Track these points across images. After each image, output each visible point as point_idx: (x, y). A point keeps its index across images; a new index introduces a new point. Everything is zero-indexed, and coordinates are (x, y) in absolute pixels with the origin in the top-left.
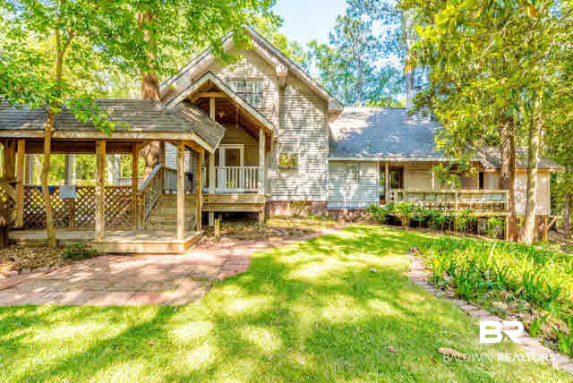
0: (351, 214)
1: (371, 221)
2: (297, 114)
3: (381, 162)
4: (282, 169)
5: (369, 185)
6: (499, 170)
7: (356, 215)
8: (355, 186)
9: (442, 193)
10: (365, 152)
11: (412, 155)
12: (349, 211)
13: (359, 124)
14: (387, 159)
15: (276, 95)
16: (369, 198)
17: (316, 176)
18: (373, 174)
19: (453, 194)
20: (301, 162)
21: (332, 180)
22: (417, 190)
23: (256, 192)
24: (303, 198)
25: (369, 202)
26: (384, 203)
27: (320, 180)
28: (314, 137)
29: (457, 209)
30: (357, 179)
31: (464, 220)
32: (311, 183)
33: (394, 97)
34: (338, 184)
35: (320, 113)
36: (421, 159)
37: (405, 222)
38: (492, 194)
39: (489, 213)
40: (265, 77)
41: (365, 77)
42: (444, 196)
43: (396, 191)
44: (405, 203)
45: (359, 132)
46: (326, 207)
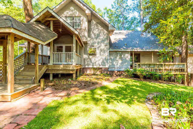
0: (118, 73)
1: (127, 77)
2: (96, 32)
3: (131, 52)
4: (90, 54)
5: (126, 61)
6: (181, 54)
7: (120, 74)
8: (120, 62)
9: (157, 64)
10: (124, 47)
11: (144, 49)
12: (118, 72)
13: (122, 37)
14: (133, 50)
15: (86, 23)
16: (126, 67)
17: (104, 57)
18: (128, 57)
19: (162, 65)
20: (98, 52)
21: (111, 59)
22: (146, 63)
23: (72, 64)
24: (98, 66)
25: (126, 68)
26: (132, 68)
27: (105, 59)
28: (103, 41)
29: (163, 71)
30: (121, 58)
31: (167, 76)
32: (102, 60)
33: (136, 28)
34: (113, 60)
35: (106, 32)
36: (148, 50)
37: (141, 76)
38: (179, 65)
39: (178, 73)
40: (82, 16)
41: (125, 21)
42: (158, 66)
43: (137, 64)
44: (141, 69)
45: (122, 40)
46: (108, 70)
